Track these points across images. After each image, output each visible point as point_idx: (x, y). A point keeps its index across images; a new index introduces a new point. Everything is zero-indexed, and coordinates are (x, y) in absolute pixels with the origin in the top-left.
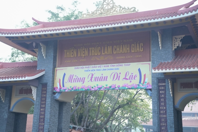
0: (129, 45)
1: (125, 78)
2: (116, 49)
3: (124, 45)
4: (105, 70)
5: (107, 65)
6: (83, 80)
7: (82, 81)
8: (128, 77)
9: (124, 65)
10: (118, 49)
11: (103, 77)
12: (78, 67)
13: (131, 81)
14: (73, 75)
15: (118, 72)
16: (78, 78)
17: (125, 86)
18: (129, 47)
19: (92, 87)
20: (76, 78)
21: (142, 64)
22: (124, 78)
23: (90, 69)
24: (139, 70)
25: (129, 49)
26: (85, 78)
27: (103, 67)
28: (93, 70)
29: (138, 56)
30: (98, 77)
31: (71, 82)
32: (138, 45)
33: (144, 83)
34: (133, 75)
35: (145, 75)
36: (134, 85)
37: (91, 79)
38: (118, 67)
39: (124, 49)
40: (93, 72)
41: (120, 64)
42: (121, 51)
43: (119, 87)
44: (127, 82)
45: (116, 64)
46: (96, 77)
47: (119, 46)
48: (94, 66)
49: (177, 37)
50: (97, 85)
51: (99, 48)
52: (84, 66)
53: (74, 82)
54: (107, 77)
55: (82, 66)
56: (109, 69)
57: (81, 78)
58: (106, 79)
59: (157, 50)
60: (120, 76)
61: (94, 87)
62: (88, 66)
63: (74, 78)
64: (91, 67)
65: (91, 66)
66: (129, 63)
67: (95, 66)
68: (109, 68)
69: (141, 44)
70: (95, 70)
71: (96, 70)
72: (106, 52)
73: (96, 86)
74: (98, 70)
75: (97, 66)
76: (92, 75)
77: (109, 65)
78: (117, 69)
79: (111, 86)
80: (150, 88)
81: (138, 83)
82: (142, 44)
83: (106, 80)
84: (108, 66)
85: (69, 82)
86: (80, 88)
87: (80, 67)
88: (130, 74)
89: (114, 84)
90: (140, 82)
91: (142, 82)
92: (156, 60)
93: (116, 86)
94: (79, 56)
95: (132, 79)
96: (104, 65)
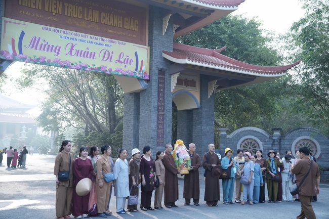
0: (121, 17)
1: (119, 61)
2: (104, 18)
3: (115, 16)
4: (92, 43)
5: (95, 36)
6: (57, 50)
7: (55, 51)
8: (122, 60)
9: (117, 43)
10: (107, 18)
11: (88, 52)
12: (49, 27)
13: (126, 66)
14: (40, 38)
15: (110, 50)
16: (49, 46)
17: (119, 71)
18: (121, 20)
19: (73, 64)
20: (45, 45)
21: (139, 47)
22: (117, 60)
23: (68, 36)
24: (136, 53)
25: (121, 22)
26: (60, 48)
27: (88, 37)
28: (73, 39)
29: (131, 35)
30: (82, 51)
31: (36, 48)
32: (132, 20)
33: (140, 71)
34: (128, 59)
35: (142, 62)
36: (130, 72)
37: (71, 52)
38: (110, 44)
39: (116, 21)
40: (74, 42)
41: (113, 40)
42: (111, 22)
43: (110, 70)
44: (122, 66)
45: (107, 39)
46: (79, 50)
47: (109, 14)
48: (75, 33)
49: (175, 26)
50: (80, 62)
51: (80, 8)
52: (60, 30)
53: (40, 49)
54: (95, 53)
55: (55, 28)
56: (97, 44)
57: (53, 46)
58: (92, 55)
59: (160, 35)
60: (112, 56)
61: (75, 65)
62: (66, 31)
63: (42, 44)
64: (70, 34)
65: (71, 32)
66: (124, 42)
67: (78, 33)
68: (98, 41)
69: (135, 21)
70: (76, 40)
71: (78, 40)
72: (90, 17)
73: (79, 64)
74: (81, 40)
75: (80, 34)
76: (73, 46)
77: (98, 37)
78: (109, 46)
79: (100, 68)
80: (147, 78)
81: (134, 70)
82: (137, 21)
83: (93, 58)
84: (97, 39)
85: (32, 47)
86: (52, 61)
87: (52, 28)
88: (125, 57)
89: (104, 66)
90: (136, 70)
91: (139, 70)
92: (157, 46)
93: (107, 69)
94: (47, 10)
95: (127, 63)
96: (91, 36)
